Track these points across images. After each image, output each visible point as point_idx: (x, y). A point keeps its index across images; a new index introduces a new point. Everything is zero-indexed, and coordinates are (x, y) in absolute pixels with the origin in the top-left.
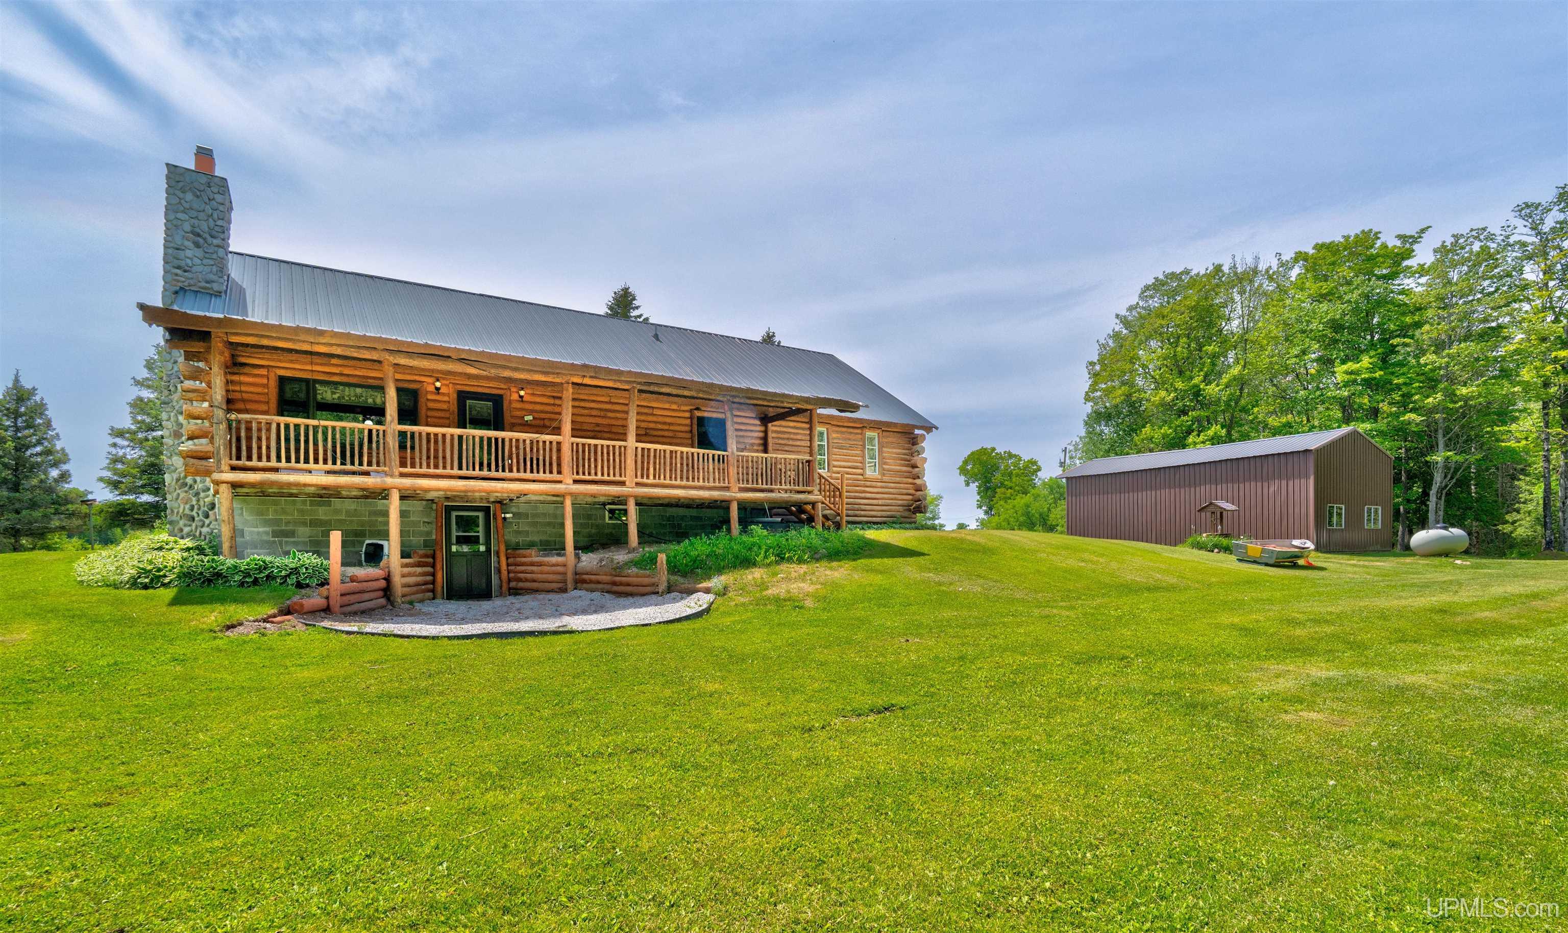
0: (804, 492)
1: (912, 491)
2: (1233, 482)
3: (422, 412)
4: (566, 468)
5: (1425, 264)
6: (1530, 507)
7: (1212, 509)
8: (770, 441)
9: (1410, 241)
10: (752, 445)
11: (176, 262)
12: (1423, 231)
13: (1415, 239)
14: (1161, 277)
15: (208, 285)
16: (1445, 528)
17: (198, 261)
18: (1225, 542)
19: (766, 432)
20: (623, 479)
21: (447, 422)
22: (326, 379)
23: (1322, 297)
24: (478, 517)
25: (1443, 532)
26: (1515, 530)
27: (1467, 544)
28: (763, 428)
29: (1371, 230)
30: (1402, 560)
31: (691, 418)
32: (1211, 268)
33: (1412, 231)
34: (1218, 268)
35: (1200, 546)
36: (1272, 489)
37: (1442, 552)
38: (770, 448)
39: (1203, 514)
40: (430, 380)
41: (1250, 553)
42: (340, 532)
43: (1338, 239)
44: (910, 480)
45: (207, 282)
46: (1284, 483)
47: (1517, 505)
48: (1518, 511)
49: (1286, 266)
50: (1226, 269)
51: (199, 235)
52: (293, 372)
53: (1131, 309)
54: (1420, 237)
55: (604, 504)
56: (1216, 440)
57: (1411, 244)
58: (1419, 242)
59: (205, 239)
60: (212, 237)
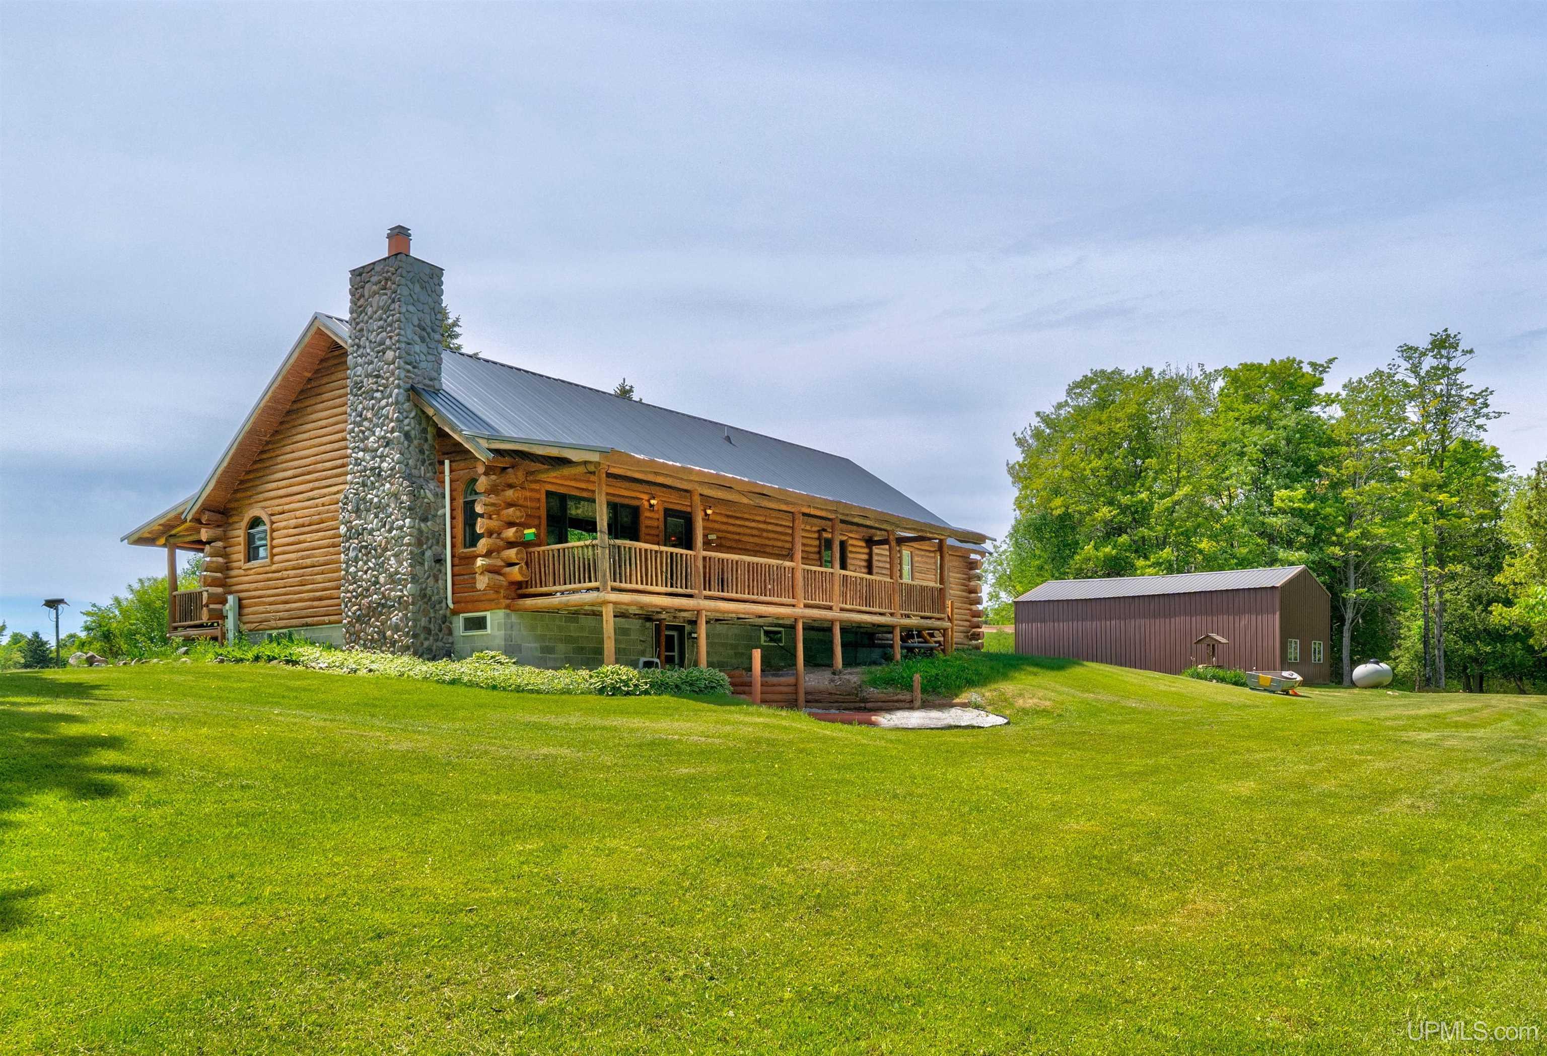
0: (930, 618)
1: (969, 618)
2: (1206, 614)
3: (643, 530)
4: (800, 591)
5: (1332, 394)
6: (1408, 643)
7: (1207, 641)
8: (875, 563)
9: (1321, 368)
10: (860, 567)
11: (409, 358)
12: (1331, 361)
13: (1324, 369)
14: (1090, 375)
15: (431, 383)
16: (1377, 663)
17: (423, 357)
18: (1221, 673)
19: (870, 554)
20: (831, 604)
21: (656, 538)
22: (578, 494)
23: (1253, 421)
24: (673, 636)
25: (1376, 666)
26: (1397, 666)
27: (1391, 679)
28: (866, 550)
29: (1294, 360)
30: (1351, 691)
31: (819, 539)
32: (1141, 370)
33: (1322, 361)
34: (1148, 372)
35: (1199, 676)
36: (1242, 623)
37: (1374, 684)
38: (875, 570)
39: (1199, 645)
40: (646, 497)
41: (1261, 683)
42: (759, 650)
43: (1266, 362)
44: (969, 607)
45: (431, 380)
46: (1253, 617)
47: (1399, 641)
48: (1399, 646)
49: (1210, 378)
50: (1156, 373)
51: (424, 329)
52: (557, 487)
53: (1060, 406)
54: (1329, 367)
55: (762, 626)
56: (1171, 569)
57: (1321, 372)
58: (1327, 372)
59: (428, 334)
60: (433, 331)
